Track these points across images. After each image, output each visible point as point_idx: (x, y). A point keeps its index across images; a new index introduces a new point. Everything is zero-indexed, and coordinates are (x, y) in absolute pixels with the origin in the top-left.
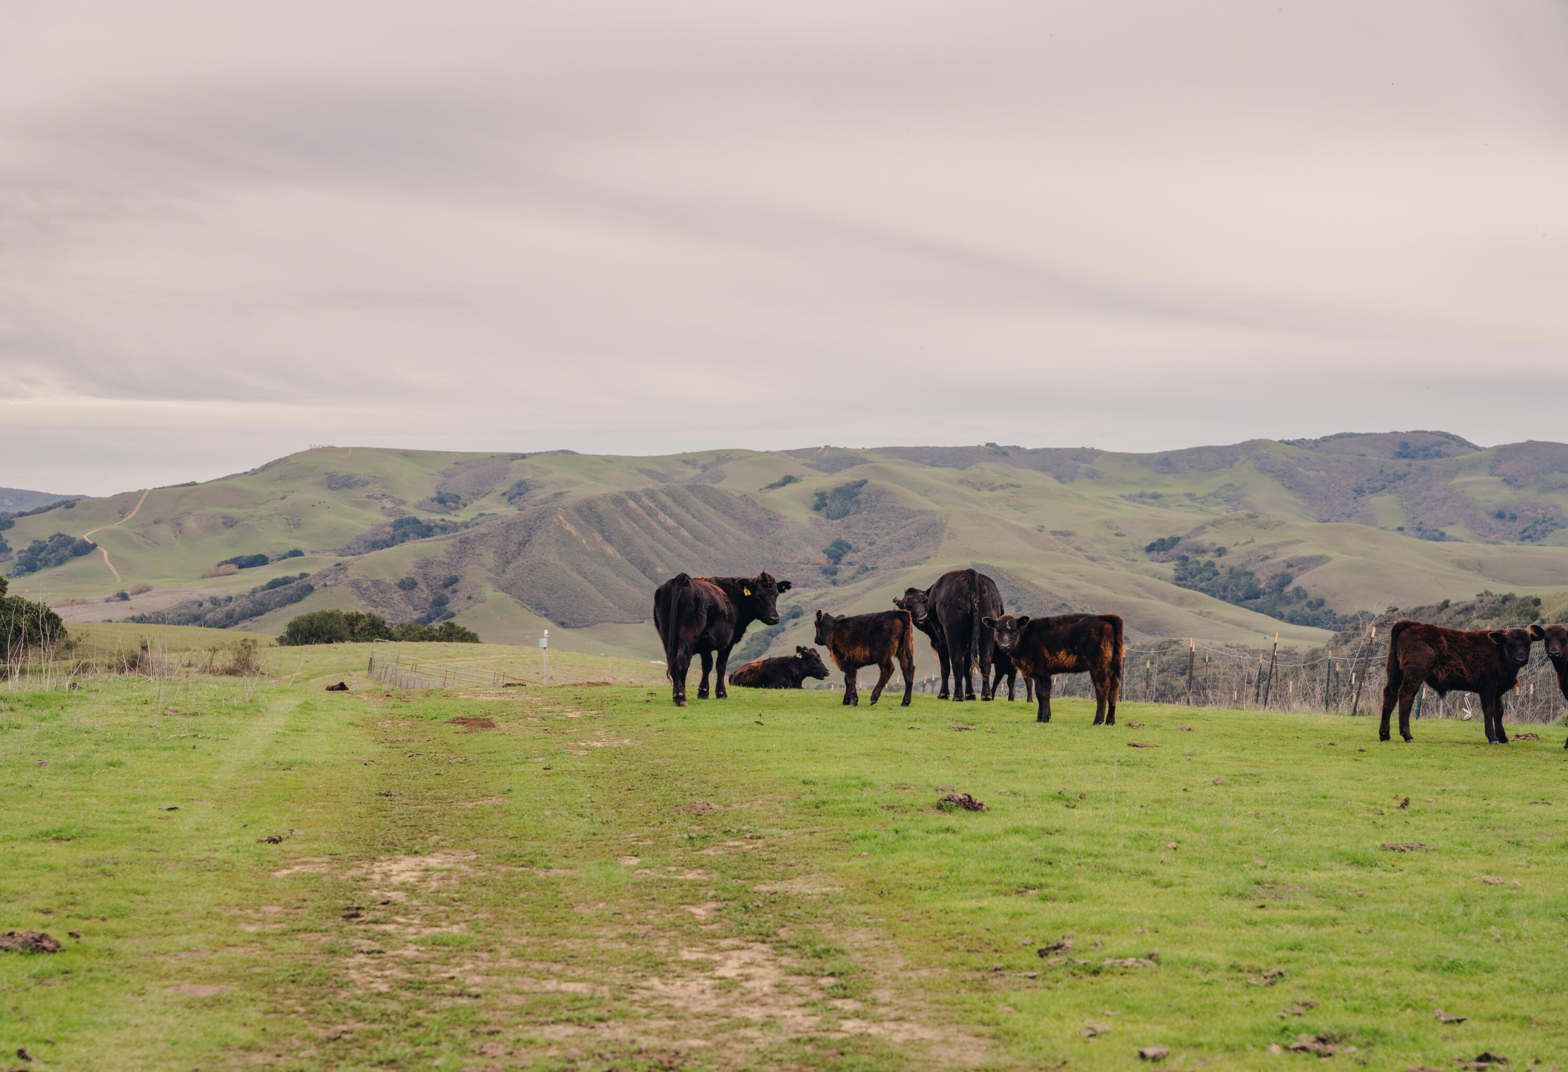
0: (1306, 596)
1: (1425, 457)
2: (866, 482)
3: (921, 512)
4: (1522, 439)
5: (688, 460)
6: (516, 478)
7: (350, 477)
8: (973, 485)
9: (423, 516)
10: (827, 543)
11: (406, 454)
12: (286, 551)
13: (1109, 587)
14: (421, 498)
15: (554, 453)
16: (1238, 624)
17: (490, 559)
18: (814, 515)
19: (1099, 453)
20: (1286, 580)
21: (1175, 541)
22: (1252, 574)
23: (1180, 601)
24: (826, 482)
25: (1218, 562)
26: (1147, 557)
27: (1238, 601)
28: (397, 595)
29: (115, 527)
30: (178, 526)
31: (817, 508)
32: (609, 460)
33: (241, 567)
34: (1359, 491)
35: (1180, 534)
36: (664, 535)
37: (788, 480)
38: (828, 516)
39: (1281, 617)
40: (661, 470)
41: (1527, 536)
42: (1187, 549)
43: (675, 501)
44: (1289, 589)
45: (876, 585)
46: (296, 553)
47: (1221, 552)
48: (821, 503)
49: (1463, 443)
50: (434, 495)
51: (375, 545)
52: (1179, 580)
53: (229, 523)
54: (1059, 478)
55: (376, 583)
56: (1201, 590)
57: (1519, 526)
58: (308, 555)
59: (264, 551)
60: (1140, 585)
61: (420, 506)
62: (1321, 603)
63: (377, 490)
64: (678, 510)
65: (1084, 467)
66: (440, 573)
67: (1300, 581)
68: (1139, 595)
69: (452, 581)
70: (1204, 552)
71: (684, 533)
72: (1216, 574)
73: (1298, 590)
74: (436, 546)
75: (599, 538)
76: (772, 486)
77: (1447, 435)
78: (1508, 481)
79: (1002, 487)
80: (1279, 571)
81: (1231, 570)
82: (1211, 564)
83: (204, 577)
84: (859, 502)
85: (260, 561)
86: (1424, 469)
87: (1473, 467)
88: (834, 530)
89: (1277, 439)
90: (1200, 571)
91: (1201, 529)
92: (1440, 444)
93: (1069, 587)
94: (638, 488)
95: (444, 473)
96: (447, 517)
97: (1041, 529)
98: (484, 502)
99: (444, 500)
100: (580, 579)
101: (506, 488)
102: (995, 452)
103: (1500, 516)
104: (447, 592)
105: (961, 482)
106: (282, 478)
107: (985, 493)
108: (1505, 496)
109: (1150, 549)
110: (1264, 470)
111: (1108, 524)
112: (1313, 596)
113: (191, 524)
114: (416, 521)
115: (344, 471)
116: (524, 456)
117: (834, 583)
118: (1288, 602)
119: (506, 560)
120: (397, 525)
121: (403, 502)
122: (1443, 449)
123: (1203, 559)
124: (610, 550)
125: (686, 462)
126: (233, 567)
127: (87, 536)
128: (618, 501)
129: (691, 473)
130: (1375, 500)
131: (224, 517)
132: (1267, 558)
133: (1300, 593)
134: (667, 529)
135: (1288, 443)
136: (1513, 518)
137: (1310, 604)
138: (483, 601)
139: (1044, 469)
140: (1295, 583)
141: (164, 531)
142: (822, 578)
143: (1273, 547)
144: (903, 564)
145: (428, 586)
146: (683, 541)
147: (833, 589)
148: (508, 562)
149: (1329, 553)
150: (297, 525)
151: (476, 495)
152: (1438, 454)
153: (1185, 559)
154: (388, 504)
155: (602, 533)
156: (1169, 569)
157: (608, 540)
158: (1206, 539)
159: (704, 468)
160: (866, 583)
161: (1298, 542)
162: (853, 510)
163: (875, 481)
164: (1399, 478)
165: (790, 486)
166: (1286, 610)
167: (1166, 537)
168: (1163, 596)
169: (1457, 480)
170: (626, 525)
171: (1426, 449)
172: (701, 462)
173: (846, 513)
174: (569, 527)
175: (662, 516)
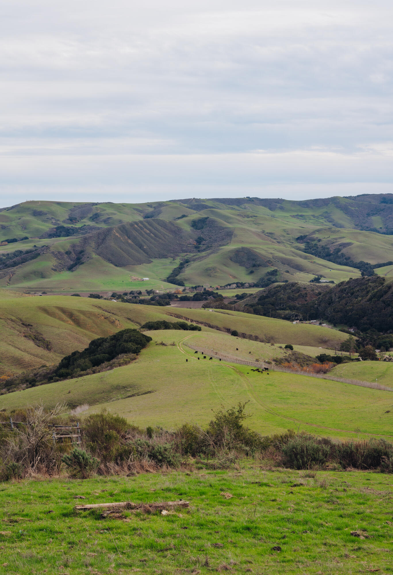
0: (345, 256)
1: (391, 203)
2: (209, 217)
3: (226, 228)
6: (94, 212)
7: (40, 211)
8: (242, 216)
9: (65, 225)
10: (196, 238)
11: (59, 203)
12: (22, 237)
13: (283, 253)
14: (64, 219)
15: (106, 203)
17: (93, 244)
18: (192, 228)
19: (283, 200)
20: (339, 250)
21: (305, 236)
22: (328, 248)
23: (306, 258)
24: (195, 216)
25: (319, 244)
26: (295, 243)
27: (323, 258)
28: (65, 257)
31: (193, 226)
32: (124, 205)
33: (9, 243)
34: (368, 215)
35: (307, 234)
36: (146, 236)
37: (184, 216)
38: (196, 229)
39: (337, 263)
42: (309, 240)
44: (340, 253)
46: (26, 238)
47: (319, 240)
48: (195, 224)
50: (68, 218)
51: (51, 235)
52: (305, 251)
54: (270, 209)
55: (59, 252)
56: (312, 254)
58: (30, 239)
59: (16, 237)
60: (293, 253)
61: (64, 222)
62: (349, 258)
63: (50, 216)
64: (150, 227)
65: (278, 205)
66: (79, 249)
67: (344, 251)
68: (293, 256)
69: (82, 252)
70: (314, 240)
71: (152, 235)
72: (318, 248)
73: (342, 254)
75: (126, 237)
76: (179, 218)
79: (251, 217)
80: (338, 247)
81: (322, 247)
82: (316, 245)
84: (206, 225)
85: (14, 240)
86: (390, 207)
88: (198, 234)
89: (342, 196)
90: (312, 247)
91: (314, 232)
93: (271, 253)
94: (137, 220)
95: (71, 210)
96: (74, 226)
97: (263, 232)
98: (85, 220)
99: (71, 220)
100: (121, 251)
101: (92, 216)
104: (81, 255)
105: (238, 215)
106: (18, 212)
107: (246, 219)
109: (298, 239)
110: (337, 207)
111: (284, 230)
112: (347, 256)
114: (63, 227)
115: (38, 209)
116: (96, 204)
117: (199, 251)
118: (339, 258)
119: (98, 245)
120: (58, 229)
121: (58, 220)
123: (314, 243)
124: (130, 241)
125: (149, 206)
126: (6, 243)
129: (151, 210)
130: (373, 218)
132: (333, 243)
133: (343, 255)
134: (147, 234)
135: (346, 197)
137: (346, 259)
138: (92, 258)
139: (265, 206)
140: (342, 252)
142: (195, 249)
143: (336, 238)
145: (75, 253)
146: (152, 237)
148: (99, 246)
149: (353, 242)
150: (25, 228)
151: (82, 218)
153: (308, 243)
154: (53, 221)
155: (127, 235)
156: (303, 246)
157: (129, 238)
158: (316, 236)
162: (204, 227)
163: (212, 217)
164: (382, 210)
165: (185, 219)
166: (339, 260)
167: (302, 235)
168: (301, 256)
170: (135, 233)
171: (391, 200)
172: (154, 206)
173: (202, 228)
174: (117, 234)
175: (145, 229)
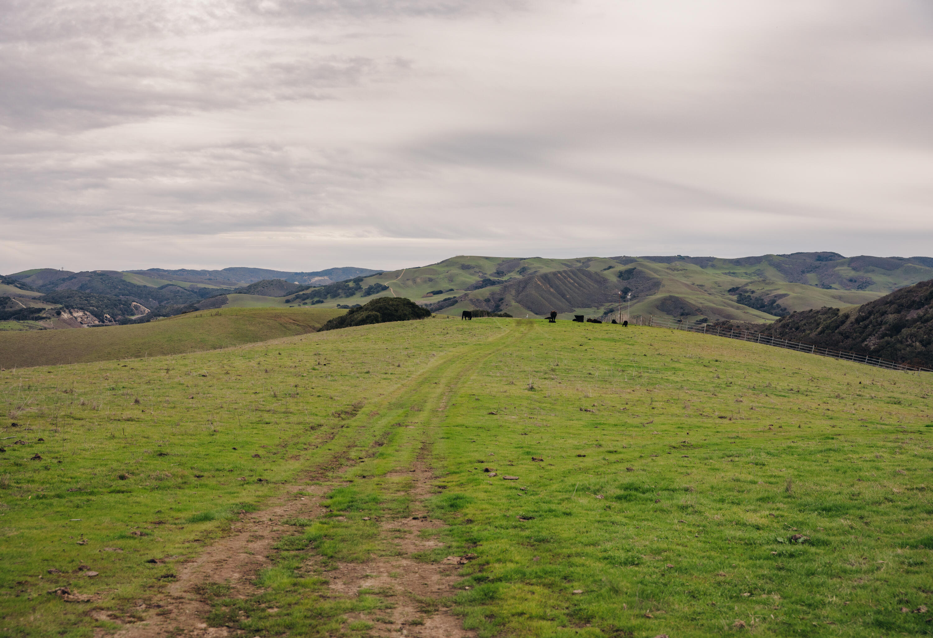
0: (780, 307)
1: (826, 261)
2: (635, 268)
3: (654, 278)
4: (859, 255)
5: (578, 260)
6: (522, 266)
7: (469, 265)
8: (672, 269)
9: (492, 278)
10: (622, 288)
11: (487, 258)
12: (448, 289)
13: (714, 303)
14: (492, 272)
15: (535, 258)
16: (757, 316)
17: (513, 292)
18: (619, 279)
19: (715, 258)
20: (774, 301)
21: (738, 288)
22: (763, 300)
23: (738, 308)
24: (622, 268)
25: (752, 295)
26: (728, 294)
27: (758, 309)
28: (484, 304)
29: (395, 281)
30: (414, 281)
31: (619, 277)
32: (552, 260)
33: (434, 294)
34: (803, 272)
35: (740, 286)
36: (569, 285)
37: (610, 267)
38: (623, 279)
39: (772, 314)
40: (569, 264)
41: (860, 287)
42: (742, 291)
43: (573, 274)
44: (775, 304)
45: (638, 302)
46: (452, 290)
47: (753, 292)
48: (621, 275)
49: (839, 256)
50: (495, 271)
51: (477, 287)
52: (739, 301)
53: (431, 280)
54: (702, 267)
55: (478, 300)
56: (746, 305)
57: (857, 284)
58: (455, 291)
59: (442, 289)
60: (725, 303)
61: (491, 275)
62: (785, 309)
63: (477, 270)
64: (574, 277)
65: (710, 263)
66: (498, 297)
67: (779, 302)
68: (724, 306)
69: (502, 299)
70: (747, 292)
71: (576, 284)
72: (751, 299)
73: (778, 305)
74: (496, 288)
75: (548, 286)
76: (605, 269)
77: (834, 253)
78: (854, 269)
79: (681, 270)
80: (772, 299)
81: (756, 298)
82: (749, 296)
83: (423, 297)
84: (633, 275)
85: (440, 292)
86: (825, 265)
87: (842, 264)
88: (625, 284)
89: (776, 254)
90: (746, 298)
91: (747, 284)
92: (832, 256)
93: (701, 303)
94: (561, 270)
95: (499, 264)
96: (500, 279)
97: (693, 284)
98: (512, 274)
99: (499, 273)
100: (542, 299)
101: (519, 269)
102: (680, 258)
103: (851, 281)
104: (500, 303)
105: (667, 268)
106: (447, 266)
107: (676, 272)
108: (852, 274)
109: (730, 291)
110: (770, 265)
111: (716, 283)
112: (783, 307)
113: (418, 280)
114: (490, 280)
115: (467, 263)
116: (525, 259)
117: (624, 301)
118: (775, 309)
119: (518, 293)
120: (484, 281)
121: (486, 274)
122: (833, 258)
123: (747, 294)
124: (552, 290)
125: (577, 261)
126: (432, 294)
127: (386, 284)
128: (555, 274)
129: (579, 265)
130: (808, 275)
131: (429, 278)
132: (768, 294)
133: (778, 306)
134: (570, 283)
135: (780, 255)
136: (855, 281)
137: (781, 310)
138: (511, 306)
139: (696, 264)
140: (777, 303)
141: (410, 283)
142: (621, 299)
143: (771, 291)
144: (647, 295)
145: (494, 301)
146: (575, 287)
147: (624, 303)
148: (519, 294)
149: (788, 293)
150: (452, 281)
151: (509, 272)
152: (831, 260)
153: (741, 294)
154: (481, 275)
155: (549, 284)
156: (735, 298)
157: (551, 286)
158: (748, 288)
159: (583, 263)
160: (635, 301)
161: (779, 289)
162: (631, 277)
163: (639, 268)
164: (817, 268)
165: (611, 270)
166: (774, 312)
167: (735, 287)
168: (732, 306)
169: (836, 269)
170: (557, 282)
171: (827, 258)
172: (582, 261)
173: (629, 278)
174: (539, 283)
175: (569, 279)
